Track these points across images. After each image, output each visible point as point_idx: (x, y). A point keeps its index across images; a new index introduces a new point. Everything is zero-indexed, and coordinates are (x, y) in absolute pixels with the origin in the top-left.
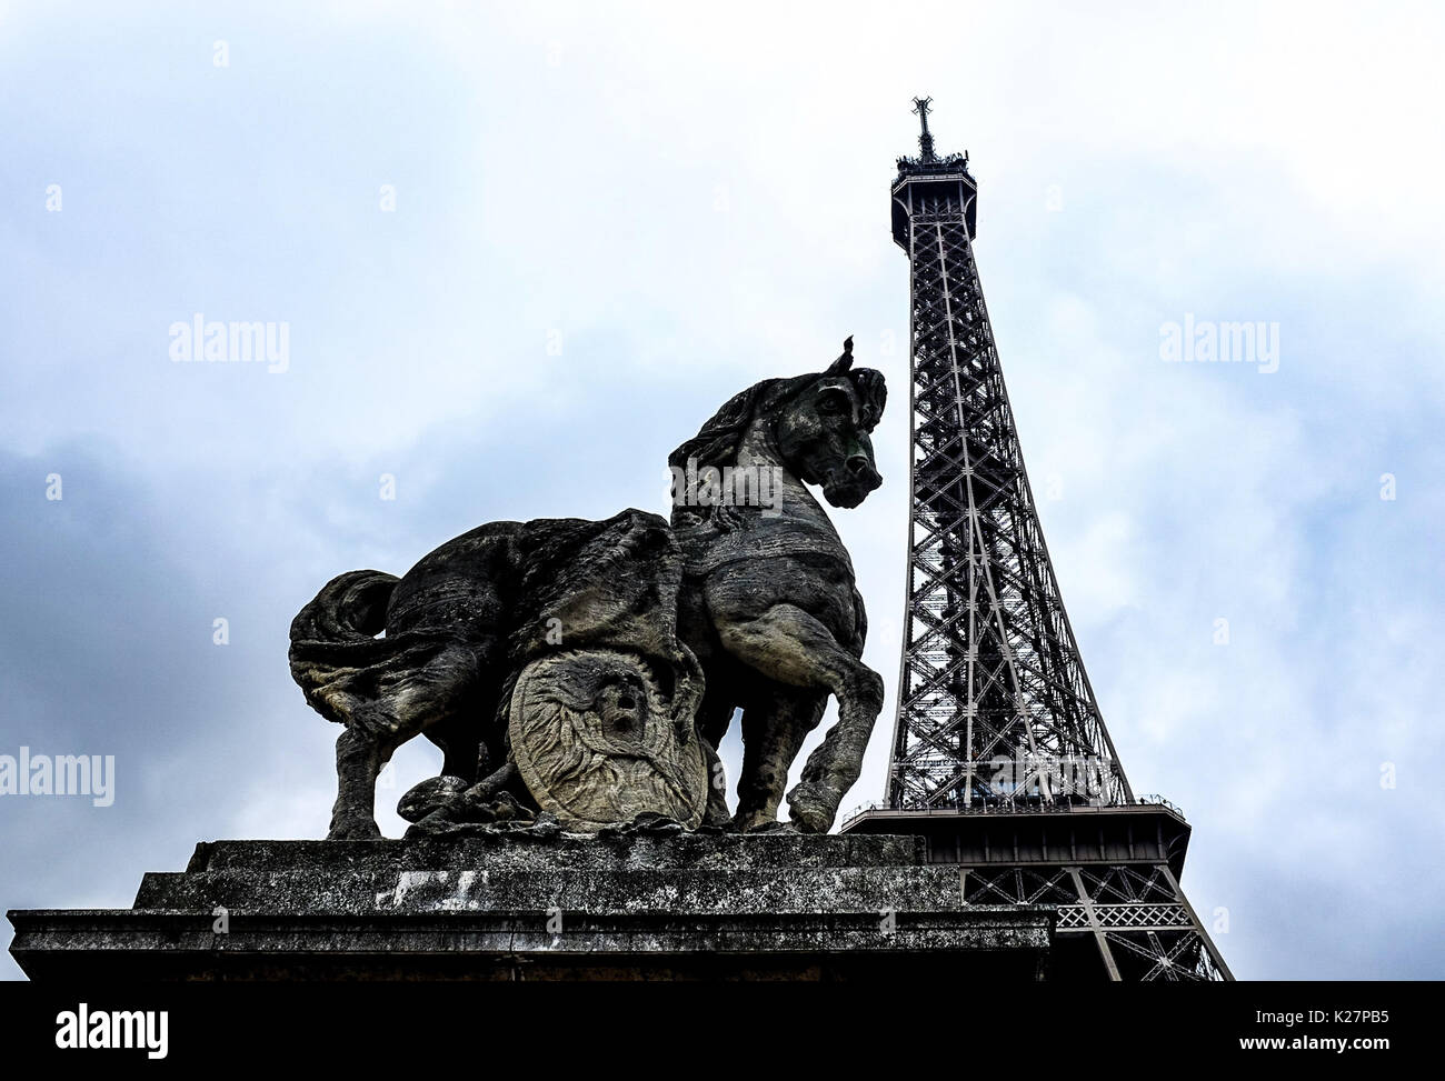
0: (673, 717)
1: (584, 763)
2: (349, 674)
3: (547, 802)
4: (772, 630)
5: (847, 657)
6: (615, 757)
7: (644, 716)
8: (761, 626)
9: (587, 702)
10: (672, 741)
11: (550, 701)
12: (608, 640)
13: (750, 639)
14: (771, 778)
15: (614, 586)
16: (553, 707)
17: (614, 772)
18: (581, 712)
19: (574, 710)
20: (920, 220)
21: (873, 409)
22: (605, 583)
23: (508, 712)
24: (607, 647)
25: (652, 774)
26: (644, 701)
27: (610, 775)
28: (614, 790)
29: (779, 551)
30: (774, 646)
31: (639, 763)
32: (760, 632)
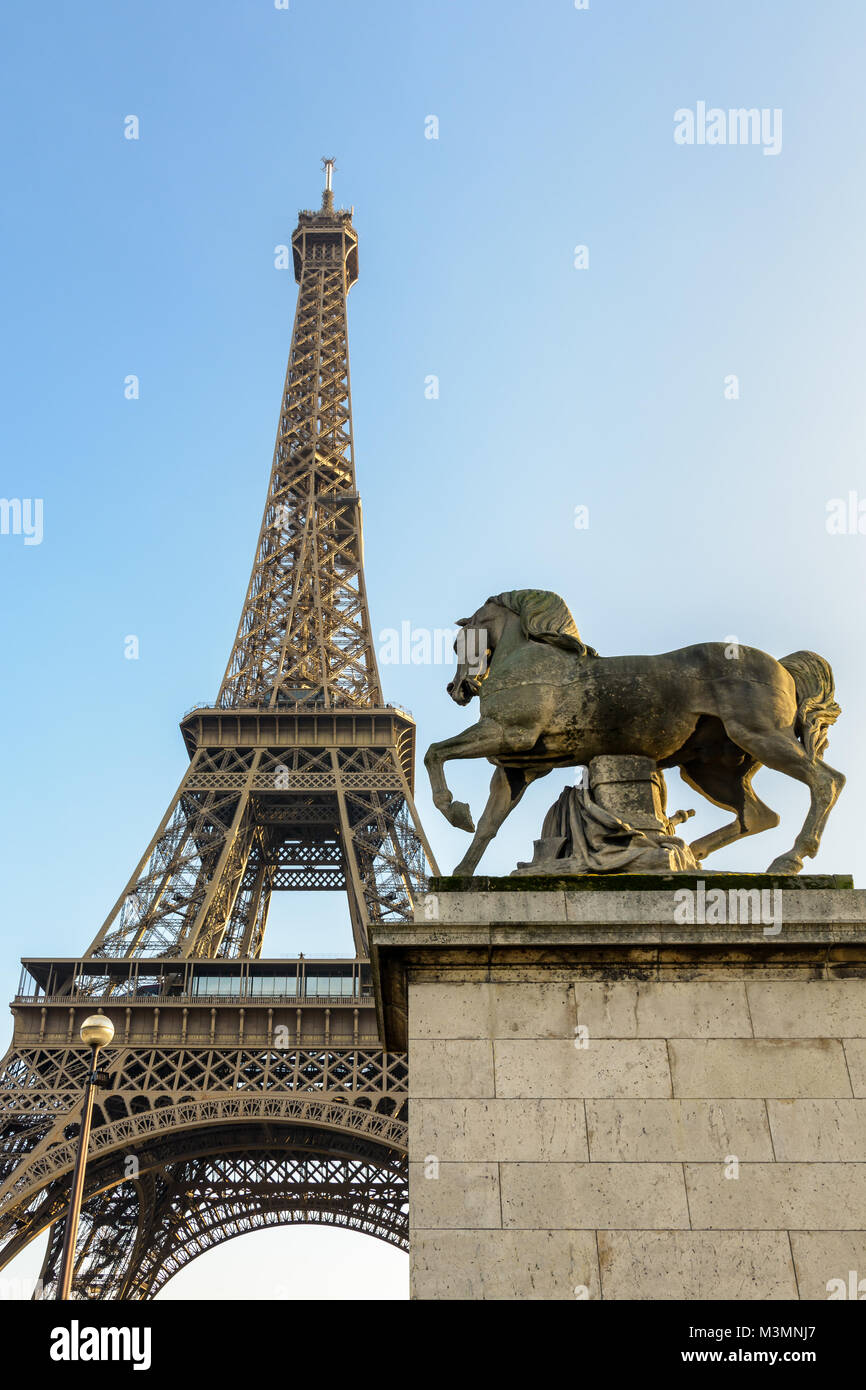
20: (311, 265)
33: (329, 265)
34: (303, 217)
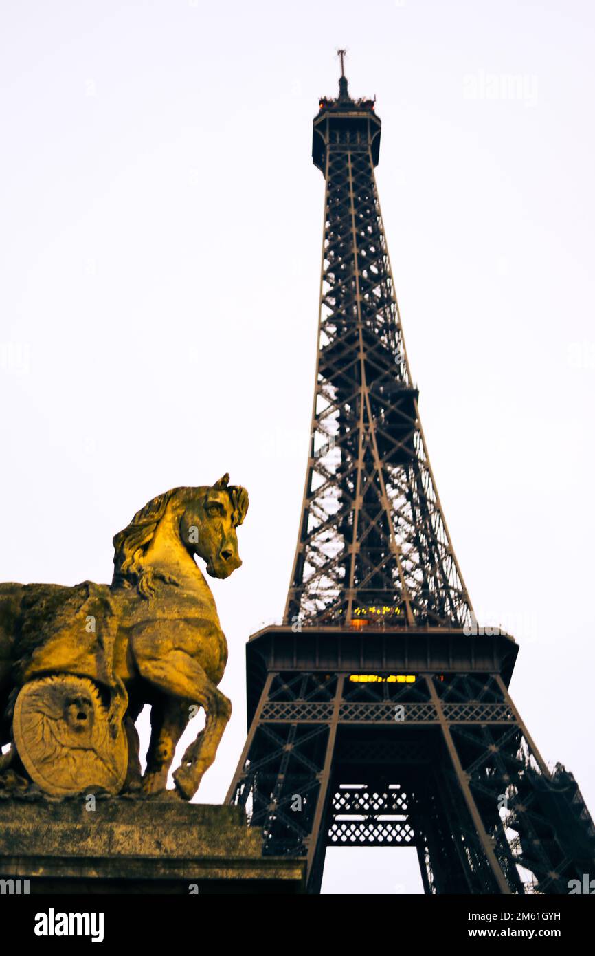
1: (57, 752)
3: (35, 776)
4: (169, 667)
5: (211, 686)
6: (73, 749)
7: (92, 723)
8: (163, 665)
9: (59, 714)
10: (108, 737)
11: (38, 712)
13: (157, 672)
14: (165, 753)
15: (76, 636)
16: (39, 716)
17: (74, 759)
18: (56, 720)
19: (51, 719)
20: (335, 148)
22: (71, 635)
24: (73, 674)
25: (96, 759)
26: (92, 714)
27: (71, 760)
28: (74, 770)
29: (176, 616)
30: (169, 678)
31: (88, 752)
32: (162, 668)
33: (352, 149)
34: (323, 102)
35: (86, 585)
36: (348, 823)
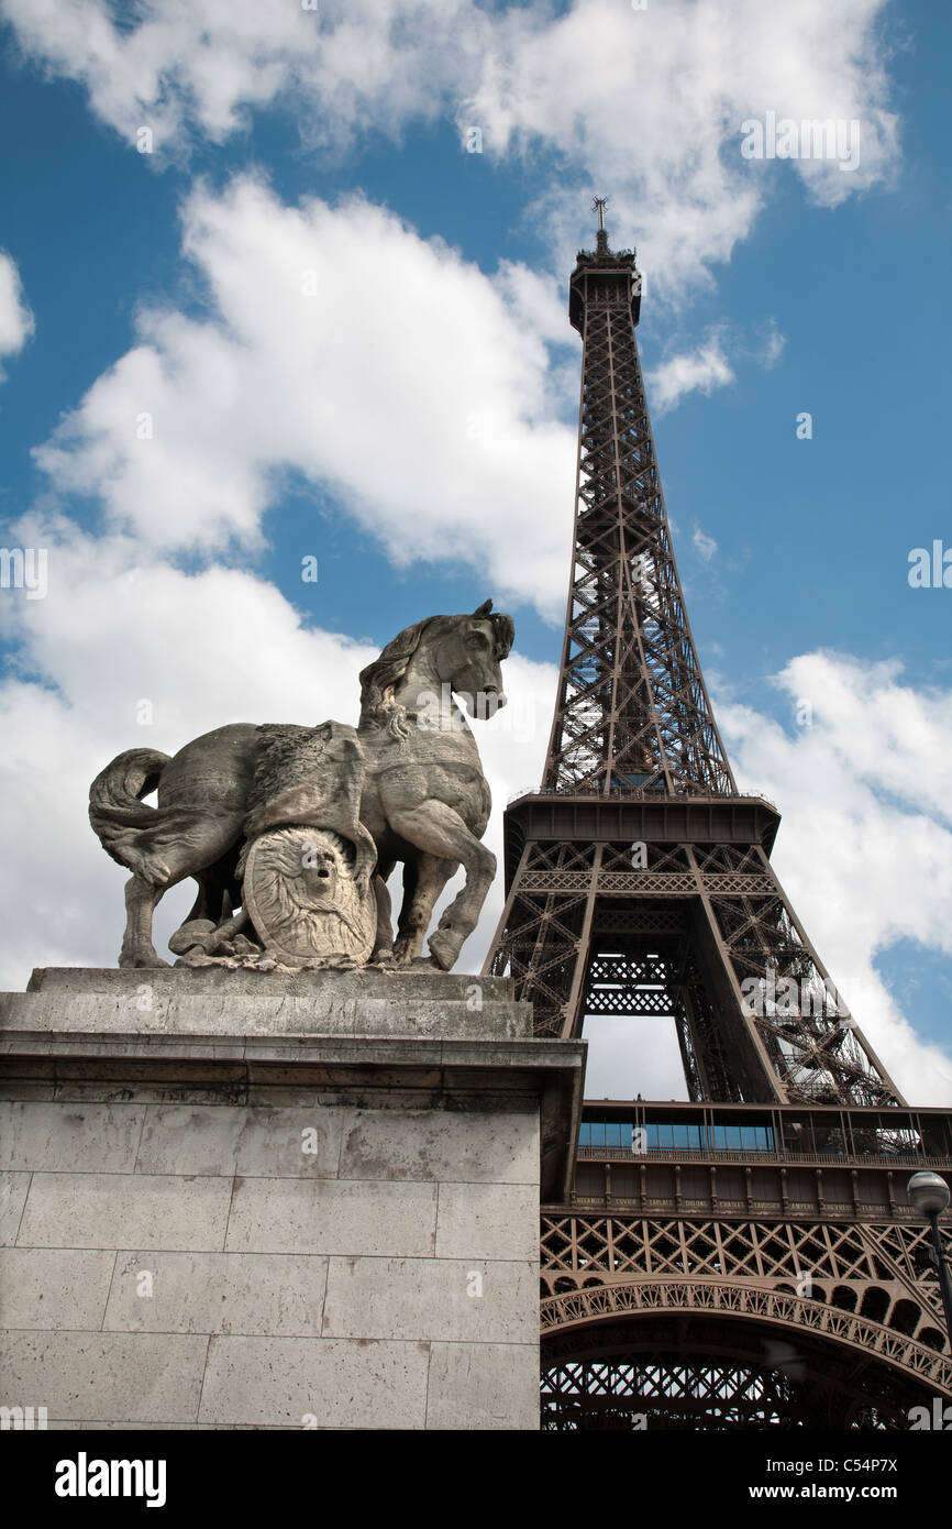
0: (356, 879)
1: (295, 915)
2: (133, 833)
3: (269, 942)
4: (423, 819)
5: (473, 840)
6: (313, 911)
7: (335, 881)
8: (418, 816)
9: (297, 871)
10: (354, 898)
11: (273, 869)
12: (312, 822)
13: (410, 824)
14: (420, 916)
16: (274, 874)
17: (314, 922)
18: (293, 878)
19: (288, 877)
20: (593, 307)
21: (504, 646)
22: (311, 781)
23: (244, 871)
24: (312, 827)
25: (339, 923)
26: (335, 871)
27: (311, 925)
30: (424, 830)
31: (331, 915)
32: (415, 820)
33: (612, 307)
35: (328, 726)
36: (606, 992)
